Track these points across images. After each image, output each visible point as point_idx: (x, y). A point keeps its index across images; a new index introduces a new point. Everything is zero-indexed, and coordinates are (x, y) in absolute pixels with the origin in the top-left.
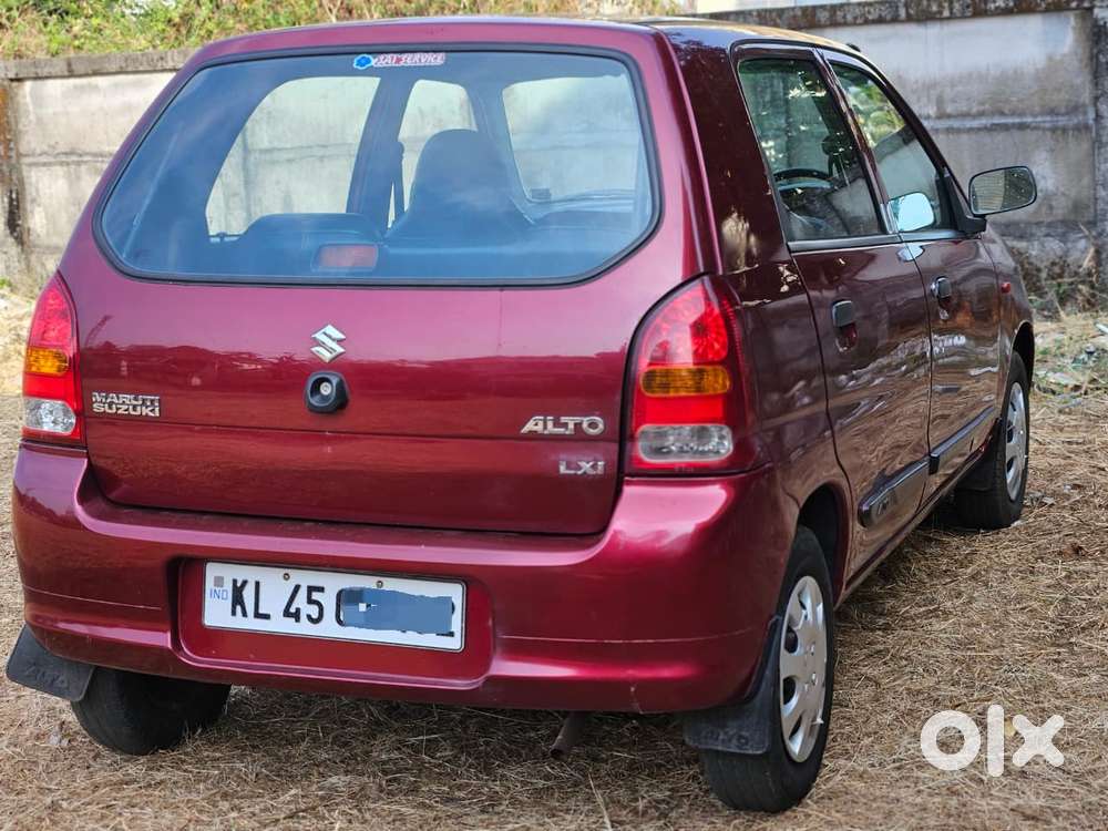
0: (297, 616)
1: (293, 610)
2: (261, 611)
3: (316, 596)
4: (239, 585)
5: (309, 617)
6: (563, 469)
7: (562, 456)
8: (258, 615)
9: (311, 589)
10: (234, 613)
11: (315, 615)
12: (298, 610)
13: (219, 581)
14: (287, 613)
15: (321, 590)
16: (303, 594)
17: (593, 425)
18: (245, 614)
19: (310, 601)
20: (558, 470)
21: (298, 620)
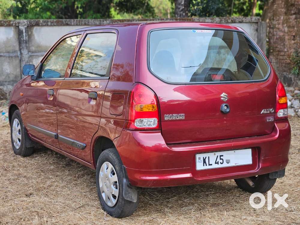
0: (218, 163)
1: (217, 162)
2: (210, 164)
3: (222, 157)
4: (204, 158)
5: (221, 163)
6: (268, 121)
7: (267, 118)
8: (209, 165)
9: (220, 156)
10: (204, 165)
11: (222, 162)
12: (218, 162)
13: (199, 158)
14: (216, 163)
15: (222, 156)
16: (219, 157)
17: (272, 110)
18: (206, 165)
19: (221, 159)
20: (266, 120)
21: (218, 164)
